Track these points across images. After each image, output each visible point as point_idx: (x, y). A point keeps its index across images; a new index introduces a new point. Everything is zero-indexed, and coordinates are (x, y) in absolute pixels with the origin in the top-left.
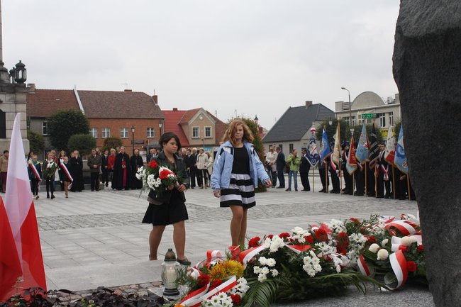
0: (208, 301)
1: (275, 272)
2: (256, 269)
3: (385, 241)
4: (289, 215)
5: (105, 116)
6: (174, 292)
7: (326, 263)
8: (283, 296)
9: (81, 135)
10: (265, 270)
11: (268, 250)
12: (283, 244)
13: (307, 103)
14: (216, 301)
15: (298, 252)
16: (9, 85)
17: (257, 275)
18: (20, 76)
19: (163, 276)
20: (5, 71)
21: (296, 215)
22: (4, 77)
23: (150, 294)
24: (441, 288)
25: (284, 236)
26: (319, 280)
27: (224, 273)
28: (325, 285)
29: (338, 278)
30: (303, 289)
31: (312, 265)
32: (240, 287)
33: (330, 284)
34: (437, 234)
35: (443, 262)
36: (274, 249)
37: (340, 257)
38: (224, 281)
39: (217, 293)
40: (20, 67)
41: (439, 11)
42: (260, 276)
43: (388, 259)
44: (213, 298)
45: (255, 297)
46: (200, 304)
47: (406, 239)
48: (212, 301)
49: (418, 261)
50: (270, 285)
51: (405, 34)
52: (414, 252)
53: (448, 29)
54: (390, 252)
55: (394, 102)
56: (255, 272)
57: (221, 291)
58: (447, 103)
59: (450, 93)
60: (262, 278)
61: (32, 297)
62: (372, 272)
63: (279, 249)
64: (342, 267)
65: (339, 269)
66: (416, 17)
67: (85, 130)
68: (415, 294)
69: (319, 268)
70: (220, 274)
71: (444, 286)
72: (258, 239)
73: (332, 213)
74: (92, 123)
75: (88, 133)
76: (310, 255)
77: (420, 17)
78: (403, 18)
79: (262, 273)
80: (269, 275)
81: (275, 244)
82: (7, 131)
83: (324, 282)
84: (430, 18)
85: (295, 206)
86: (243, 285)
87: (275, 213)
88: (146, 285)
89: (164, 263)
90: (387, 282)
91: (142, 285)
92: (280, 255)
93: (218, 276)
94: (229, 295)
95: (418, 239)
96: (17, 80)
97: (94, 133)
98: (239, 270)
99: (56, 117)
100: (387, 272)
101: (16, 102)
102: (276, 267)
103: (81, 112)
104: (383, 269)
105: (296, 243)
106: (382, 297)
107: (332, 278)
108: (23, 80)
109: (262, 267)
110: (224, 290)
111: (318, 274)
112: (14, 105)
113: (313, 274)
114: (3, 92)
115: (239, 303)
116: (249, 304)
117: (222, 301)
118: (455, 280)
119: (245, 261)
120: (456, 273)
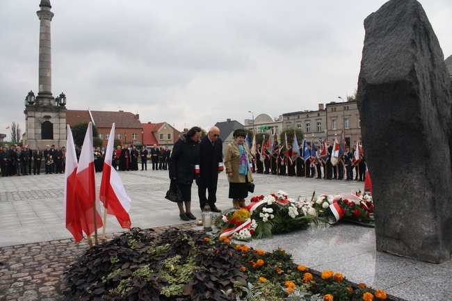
0: (237, 233)
1: (272, 216)
2: (261, 215)
5: (107, 127)
6: (210, 229)
7: (299, 210)
8: (279, 230)
10: (267, 215)
11: (266, 203)
12: (275, 200)
13: (228, 120)
14: (242, 234)
15: (284, 204)
16: (55, 107)
17: (262, 218)
18: (62, 102)
20: (53, 98)
22: (52, 102)
24: (382, 221)
25: (273, 195)
26: (297, 220)
28: (300, 223)
29: (305, 219)
30: (289, 225)
31: (293, 212)
33: (302, 222)
36: (270, 203)
39: (242, 229)
40: (63, 96)
41: (390, 70)
42: (264, 218)
43: (329, 208)
44: (241, 231)
45: (263, 230)
46: (231, 235)
48: (240, 234)
50: (270, 223)
52: (342, 203)
53: (397, 80)
54: (329, 204)
56: (261, 216)
58: (393, 121)
59: (395, 115)
60: (265, 219)
63: (273, 203)
65: (305, 214)
68: (346, 227)
69: (297, 214)
70: (238, 218)
74: (99, 131)
75: (97, 136)
76: (291, 206)
77: (378, 73)
79: (265, 217)
80: (269, 218)
81: (269, 200)
82: (54, 136)
83: (299, 221)
84: (385, 74)
86: (254, 224)
90: (331, 220)
92: (274, 206)
94: (248, 229)
96: (61, 104)
99: (78, 128)
100: (328, 215)
101: (60, 118)
102: (273, 213)
104: (328, 213)
105: (281, 199)
107: (303, 219)
108: (64, 104)
109: (264, 213)
110: (245, 227)
111: (297, 216)
112: (58, 119)
113: (294, 217)
114: (51, 111)
115: (254, 234)
116: (260, 235)
117: (246, 233)
118: (391, 216)
119: (252, 210)
120: (392, 213)
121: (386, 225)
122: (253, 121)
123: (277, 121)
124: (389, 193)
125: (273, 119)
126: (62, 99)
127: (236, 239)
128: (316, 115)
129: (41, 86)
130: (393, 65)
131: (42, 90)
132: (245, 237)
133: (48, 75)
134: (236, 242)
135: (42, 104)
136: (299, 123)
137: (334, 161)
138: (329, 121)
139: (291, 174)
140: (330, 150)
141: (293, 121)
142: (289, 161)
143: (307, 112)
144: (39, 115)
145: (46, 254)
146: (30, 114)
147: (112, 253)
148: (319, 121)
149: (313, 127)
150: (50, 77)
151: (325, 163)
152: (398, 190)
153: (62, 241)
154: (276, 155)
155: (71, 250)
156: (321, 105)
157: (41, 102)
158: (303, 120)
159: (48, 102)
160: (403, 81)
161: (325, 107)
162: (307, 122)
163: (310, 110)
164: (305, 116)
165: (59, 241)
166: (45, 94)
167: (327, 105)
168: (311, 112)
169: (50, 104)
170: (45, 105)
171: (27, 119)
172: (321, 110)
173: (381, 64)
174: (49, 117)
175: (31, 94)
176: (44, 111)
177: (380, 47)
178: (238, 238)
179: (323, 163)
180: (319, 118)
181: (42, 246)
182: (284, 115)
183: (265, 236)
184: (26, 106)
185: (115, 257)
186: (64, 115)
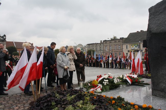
1: (108, 83)
2: (104, 82)
5: (21, 48)
8: (111, 88)
10: (106, 83)
11: (105, 78)
17: (104, 84)
18: (5, 38)
20: (1, 36)
26: (117, 84)
30: (114, 86)
31: (116, 81)
44: (97, 89)
45: (105, 89)
46: (94, 91)
48: (97, 90)
54: (126, 78)
58: (162, 47)
59: (163, 45)
60: (105, 84)
63: (107, 78)
66: (155, 29)
69: (117, 82)
74: (18, 49)
75: (16, 52)
77: (157, 29)
79: (105, 83)
80: (107, 84)
84: (160, 29)
86: (101, 86)
90: (128, 84)
103: (15, 47)
104: (126, 81)
110: (99, 88)
117: (99, 90)
120: (160, 81)
121: (158, 86)
122: (76, 46)
124: (160, 74)
125: (84, 46)
126: (5, 37)
128: (100, 44)
130: (164, 26)
134: (96, 94)
136: (93, 47)
137: (110, 61)
138: (104, 47)
139: (94, 66)
140: (108, 57)
141: (91, 47)
142: (93, 62)
143: (96, 44)
145: (13, 100)
147: (52, 101)
148: (100, 47)
149: (98, 49)
151: (107, 62)
152: (163, 73)
153: (17, 95)
154: (87, 59)
155: (23, 99)
156: (101, 41)
158: (95, 46)
161: (103, 42)
162: (96, 47)
163: (97, 43)
164: (95, 45)
165: (16, 94)
167: (103, 41)
168: (98, 43)
172: (101, 43)
173: (158, 25)
177: (157, 19)
178: (97, 92)
179: (106, 62)
180: (101, 45)
181: (10, 97)
182: (88, 44)
183: (106, 91)
185: (53, 102)
186: (5, 43)
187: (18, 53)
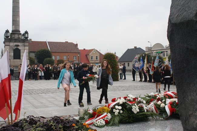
0: (96, 122)
1: (121, 112)
2: (114, 110)
3: (164, 100)
4: (127, 90)
5: (58, 51)
7: (141, 108)
8: (124, 121)
9: (49, 59)
10: (118, 111)
11: (119, 103)
12: (125, 101)
13: (135, 47)
14: (99, 122)
15: (130, 104)
16: (22, 39)
18: (26, 36)
19: (79, 112)
20: (21, 34)
21: (130, 90)
22: (20, 36)
23: (74, 119)
24: (184, 119)
25: (125, 98)
26: (138, 115)
27: (102, 111)
28: (140, 117)
29: (145, 114)
30: (132, 118)
31: (135, 109)
32: (108, 117)
33: (142, 116)
34: (183, 98)
35: (185, 109)
36: (121, 103)
37: (146, 106)
38: (102, 115)
39: (99, 119)
40: (26, 32)
41: (185, 13)
43: (165, 107)
45: (114, 121)
46: (93, 123)
47: (171, 99)
48: (97, 122)
49: (176, 108)
50: (119, 116)
51: (172, 22)
52: (175, 105)
53: (188, 20)
54: (166, 105)
55: (168, 47)
56: (114, 111)
57: (101, 118)
58: (188, 48)
59: (189, 45)
60: (116, 113)
61: (30, 119)
62: (158, 112)
63: (123, 103)
64: (147, 110)
65: (146, 111)
66: (176, 16)
67: (50, 56)
69: (138, 110)
70: (100, 112)
71: (186, 118)
72: (115, 99)
73: (144, 89)
76: (135, 105)
77: (178, 15)
78: (171, 16)
79: (116, 112)
80: (119, 113)
81: (122, 101)
82: (21, 57)
83: (140, 116)
84: (182, 16)
85: (129, 86)
86: (109, 116)
87: (122, 89)
88: (72, 116)
89: (79, 107)
90: (164, 116)
91: (71, 116)
92: (123, 105)
93: (100, 113)
94: (104, 120)
95: (176, 100)
96: (25, 38)
97: (53, 58)
98: (108, 110)
99: (39, 52)
100: (164, 112)
101: (25, 46)
102: (122, 109)
103: (49, 50)
104: (163, 111)
105: (129, 101)
106: (162, 122)
107: (143, 114)
108: (27, 38)
109: (116, 109)
110: (102, 118)
111: (138, 113)
112: (24, 47)
113: (136, 113)
114: (19, 42)
115: (107, 123)
116: (111, 124)
117: (101, 122)
118: (190, 116)
119: (110, 107)
120: (190, 113)
121: (187, 121)
122: (151, 48)
123: (167, 48)
124: (188, 99)
126: (26, 34)
127: (95, 125)
129: (14, 26)
130: (187, 9)
131: (14, 29)
132: (101, 124)
133: (18, 20)
134: (94, 128)
135: (14, 37)
144: (12, 44)
146: (7, 44)
150: (19, 21)
152: (193, 98)
157: (13, 36)
159: (18, 36)
160: (192, 20)
166: (16, 31)
169: (19, 38)
170: (16, 38)
171: (5, 47)
174: (18, 46)
175: (7, 31)
176: (15, 42)
178: (96, 125)
183: (113, 125)
184: (5, 39)
186: (27, 44)
187: (52, 59)
